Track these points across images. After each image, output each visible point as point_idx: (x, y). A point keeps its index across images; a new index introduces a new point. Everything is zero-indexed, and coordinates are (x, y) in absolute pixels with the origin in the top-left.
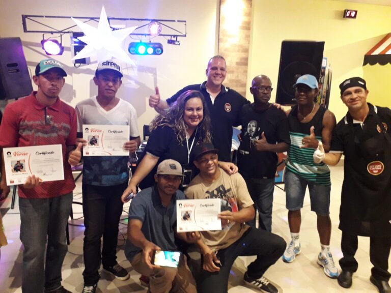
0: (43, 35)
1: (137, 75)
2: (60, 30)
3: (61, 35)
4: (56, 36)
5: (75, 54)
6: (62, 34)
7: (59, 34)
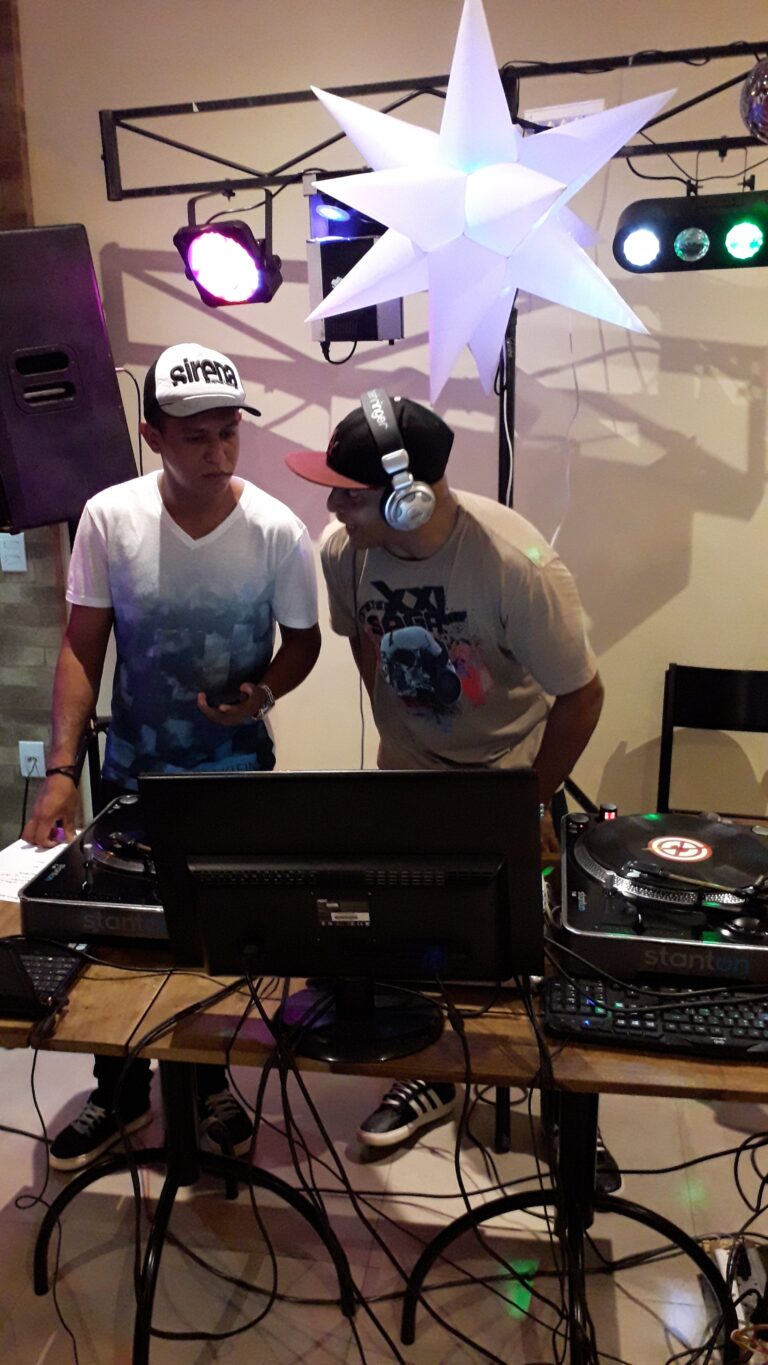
0: (191, 204)
1: (653, 391)
2: (266, 168)
3: (270, 196)
4: (245, 206)
5: (327, 289)
6: (273, 189)
7: (259, 195)
